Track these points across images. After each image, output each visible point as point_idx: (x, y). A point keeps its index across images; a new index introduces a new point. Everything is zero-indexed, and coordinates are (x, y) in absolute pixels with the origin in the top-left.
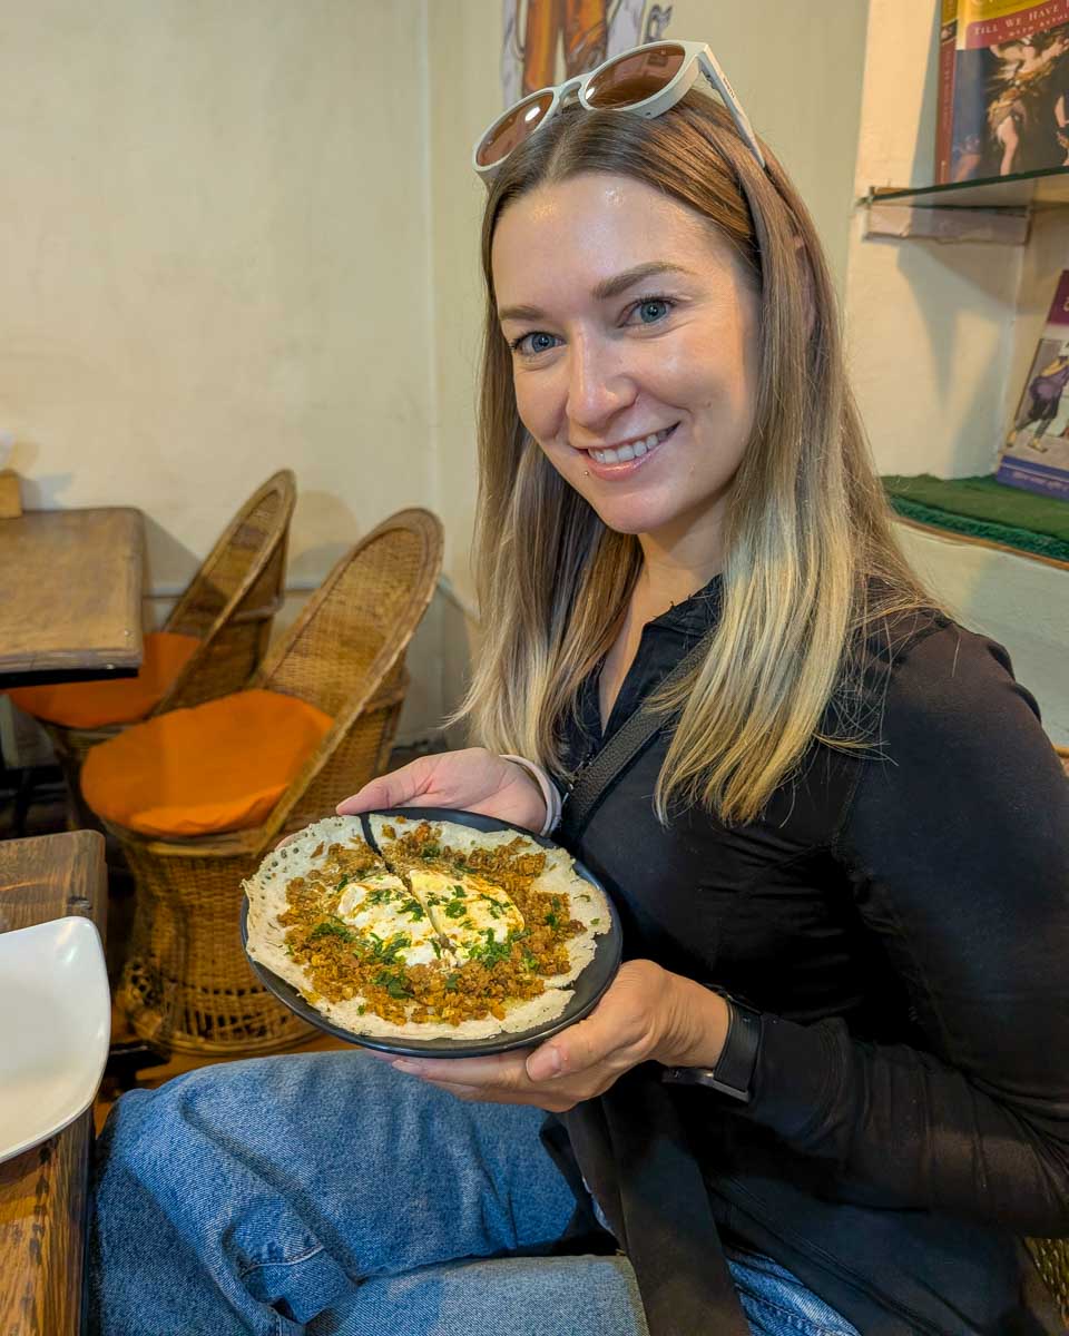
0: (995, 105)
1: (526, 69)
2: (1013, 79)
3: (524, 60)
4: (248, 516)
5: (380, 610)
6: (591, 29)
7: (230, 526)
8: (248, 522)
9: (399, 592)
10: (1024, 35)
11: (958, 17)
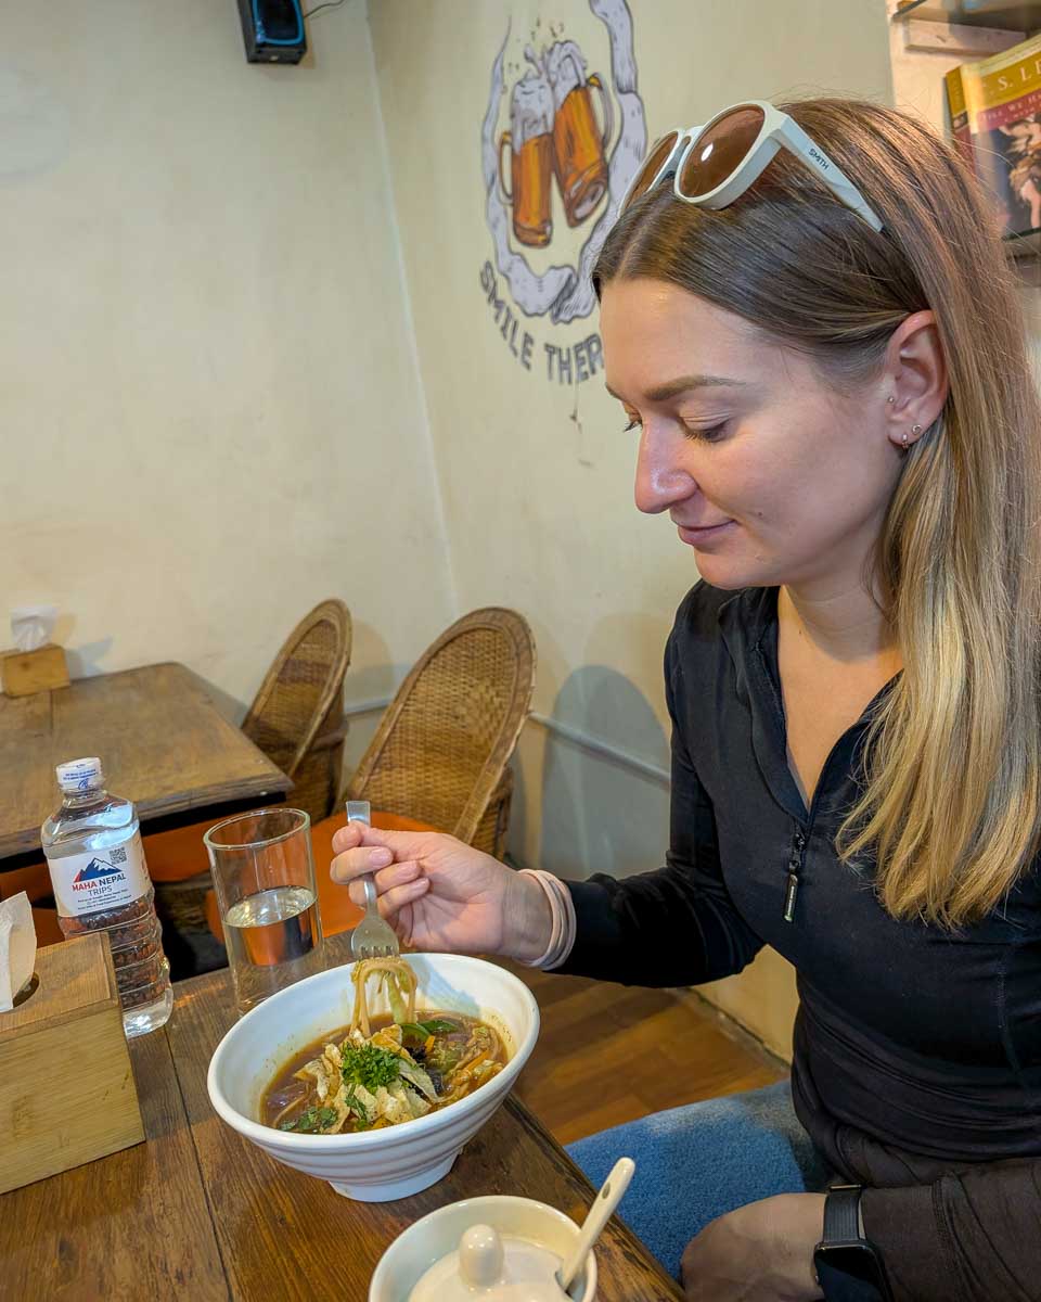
0: (1013, 173)
1: (515, 213)
2: (1026, 150)
3: (513, 205)
4: (293, 652)
5: (463, 711)
6: (589, 167)
7: (276, 664)
8: (294, 657)
9: (482, 689)
10: (1028, 115)
11: (967, 109)
